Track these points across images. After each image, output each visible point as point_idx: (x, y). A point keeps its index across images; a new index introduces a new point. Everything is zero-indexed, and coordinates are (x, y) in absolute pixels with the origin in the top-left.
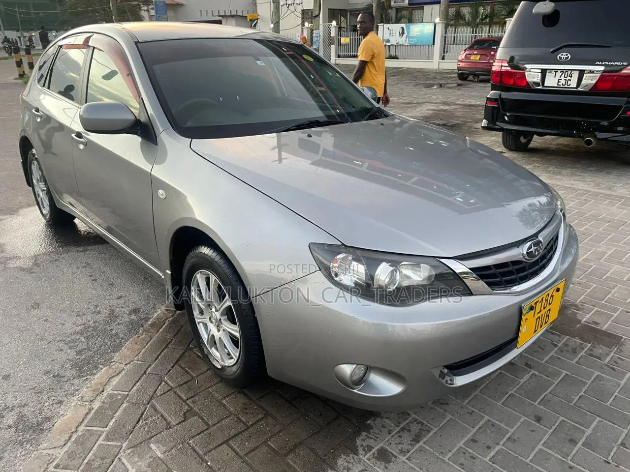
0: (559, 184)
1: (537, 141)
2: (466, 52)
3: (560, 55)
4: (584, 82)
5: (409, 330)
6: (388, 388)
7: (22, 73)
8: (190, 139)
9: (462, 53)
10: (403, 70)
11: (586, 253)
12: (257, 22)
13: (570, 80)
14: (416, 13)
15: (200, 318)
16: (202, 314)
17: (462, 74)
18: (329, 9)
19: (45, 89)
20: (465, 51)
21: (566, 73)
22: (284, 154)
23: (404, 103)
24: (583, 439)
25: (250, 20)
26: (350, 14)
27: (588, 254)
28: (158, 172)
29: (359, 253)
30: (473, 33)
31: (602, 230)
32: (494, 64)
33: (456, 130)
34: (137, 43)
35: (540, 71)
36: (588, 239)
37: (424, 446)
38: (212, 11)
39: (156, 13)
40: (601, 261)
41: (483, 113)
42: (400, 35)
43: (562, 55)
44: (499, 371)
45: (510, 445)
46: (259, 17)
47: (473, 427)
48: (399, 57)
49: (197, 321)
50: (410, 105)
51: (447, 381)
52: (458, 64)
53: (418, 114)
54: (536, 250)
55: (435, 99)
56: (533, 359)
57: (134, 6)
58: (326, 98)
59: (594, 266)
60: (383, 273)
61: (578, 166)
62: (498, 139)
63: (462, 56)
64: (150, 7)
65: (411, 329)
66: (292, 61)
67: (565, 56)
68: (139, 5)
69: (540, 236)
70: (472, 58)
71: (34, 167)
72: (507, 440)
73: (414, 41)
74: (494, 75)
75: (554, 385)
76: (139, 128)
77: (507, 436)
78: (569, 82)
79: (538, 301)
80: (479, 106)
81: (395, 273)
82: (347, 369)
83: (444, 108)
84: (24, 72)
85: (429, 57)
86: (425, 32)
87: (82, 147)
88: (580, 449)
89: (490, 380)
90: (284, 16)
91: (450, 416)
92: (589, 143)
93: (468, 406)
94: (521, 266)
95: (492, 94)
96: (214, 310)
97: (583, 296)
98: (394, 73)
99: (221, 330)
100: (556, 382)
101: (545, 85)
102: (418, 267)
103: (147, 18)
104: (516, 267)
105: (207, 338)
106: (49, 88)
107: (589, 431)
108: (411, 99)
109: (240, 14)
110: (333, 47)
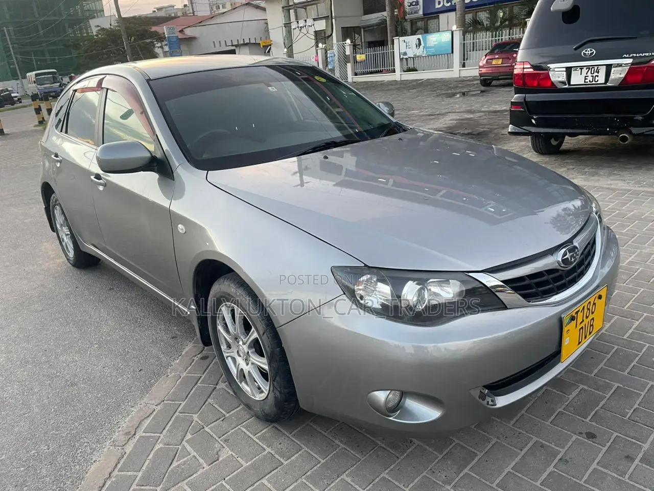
0: (596, 185)
1: (569, 142)
2: (487, 58)
3: (584, 51)
4: (612, 76)
5: (443, 350)
6: (427, 413)
7: (41, 120)
8: (206, 171)
9: (482, 59)
10: (422, 82)
11: (631, 256)
12: (270, 48)
13: (598, 76)
14: (432, 24)
15: (227, 353)
16: (230, 348)
17: (485, 80)
18: (342, 28)
19: (63, 133)
20: (486, 56)
21: (593, 69)
22: (306, 178)
23: (427, 115)
24: (641, 455)
25: (263, 46)
26: (364, 31)
27: (632, 257)
28: (177, 207)
29: (383, 273)
30: (492, 37)
31: (646, 230)
32: (515, 67)
33: (483, 138)
34: (148, 81)
35: (564, 69)
36: (631, 241)
37: (470, 473)
38: (225, 41)
39: (170, 48)
40: (647, 263)
41: (509, 119)
42: (417, 46)
43: (586, 51)
44: (545, 388)
45: (562, 466)
46: (272, 42)
47: (521, 450)
48: (417, 69)
49: (225, 355)
50: (432, 117)
51: (488, 402)
52: (480, 71)
53: (441, 126)
54: (571, 257)
55: (458, 109)
56: (582, 373)
57: (148, 44)
58: (343, 118)
59: (641, 269)
60: (410, 292)
61: (615, 165)
62: (527, 144)
63: (483, 62)
64: (163, 43)
65: (445, 349)
66: (307, 84)
67: (590, 52)
68: (153, 42)
69: (575, 241)
70: (494, 62)
71: (57, 212)
72: (559, 461)
73: (433, 50)
74: (516, 78)
75: (605, 400)
76: (155, 165)
77: (559, 457)
78: (597, 78)
79: (579, 311)
80: (505, 111)
81: (423, 291)
82: (381, 396)
83: (468, 117)
84: (43, 118)
85: (449, 66)
86: (443, 41)
87: (101, 188)
88: (638, 466)
89: (536, 398)
90: (296, 40)
91: (496, 439)
92: (624, 139)
93: (514, 428)
94: (556, 274)
95: (516, 97)
96: (241, 343)
97: (631, 302)
98: (413, 85)
99: (250, 363)
100: (608, 396)
101: (572, 83)
102: (447, 284)
103: (162, 55)
104: (552, 276)
105: (236, 372)
106: (66, 132)
107: (646, 446)
108: (434, 110)
109: (253, 41)
110: (349, 65)
